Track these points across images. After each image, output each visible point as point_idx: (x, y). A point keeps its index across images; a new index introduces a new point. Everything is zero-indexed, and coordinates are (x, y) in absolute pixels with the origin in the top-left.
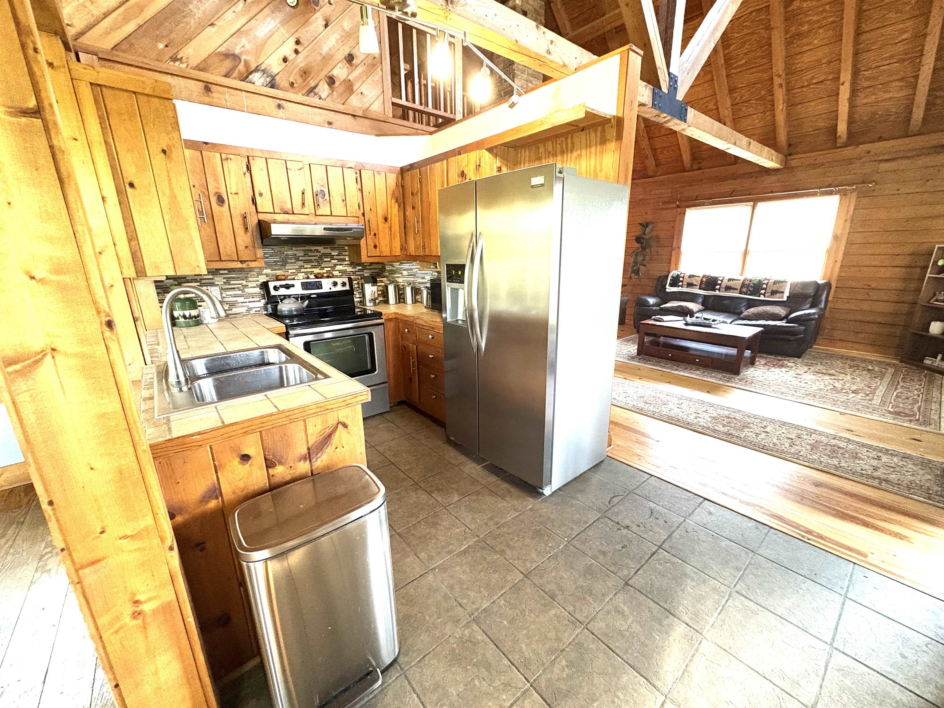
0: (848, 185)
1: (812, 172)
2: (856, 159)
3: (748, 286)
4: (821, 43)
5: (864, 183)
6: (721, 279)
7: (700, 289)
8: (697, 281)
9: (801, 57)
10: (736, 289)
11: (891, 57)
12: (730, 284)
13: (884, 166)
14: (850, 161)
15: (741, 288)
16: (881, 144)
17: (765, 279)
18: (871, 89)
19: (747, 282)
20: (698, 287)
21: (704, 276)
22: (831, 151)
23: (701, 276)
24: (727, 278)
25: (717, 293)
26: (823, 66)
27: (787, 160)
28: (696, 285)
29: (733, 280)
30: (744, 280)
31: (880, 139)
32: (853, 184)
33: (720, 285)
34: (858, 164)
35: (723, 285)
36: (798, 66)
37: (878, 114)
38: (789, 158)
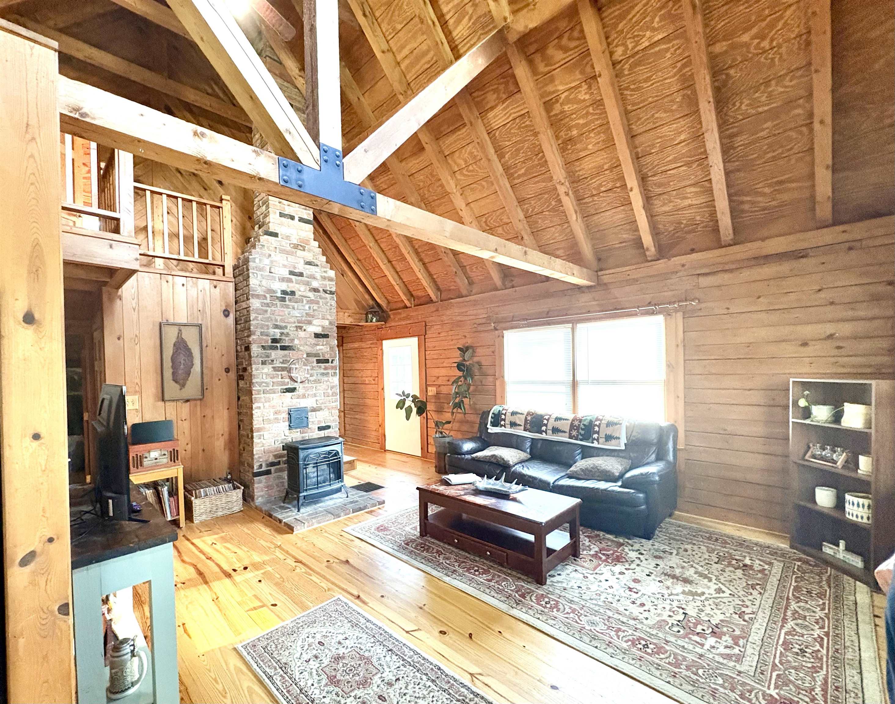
0: (670, 303)
1: (627, 289)
2: (673, 273)
3: (578, 428)
4: (596, 148)
5: (686, 300)
6: (547, 417)
7: (525, 430)
8: (520, 419)
9: (581, 165)
10: (565, 432)
11: (675, 160)
12: (558, 424)
13: (704, 281)
14: (664, 276)
15: (570, 430)
16: (694, 256)
17: (597, 419)
18: (665, 196)
19: (576, 423)
20: (522, 428)
21: (528, 414)
22: (642, 265)
23: (526, 414)
24: (554, 416)
25: (544, 436)
26: (606, 172)
27: (598, 276)
28: (520, 425)
29: (560, 419)
30: (573, 420)
31: (693, 251)
32: (674, 303)
33: (546, 425)
34: (674, 279)
35: (550, 427)
36: (581, 173)
37: (682, 223)
38: (600, 273)
